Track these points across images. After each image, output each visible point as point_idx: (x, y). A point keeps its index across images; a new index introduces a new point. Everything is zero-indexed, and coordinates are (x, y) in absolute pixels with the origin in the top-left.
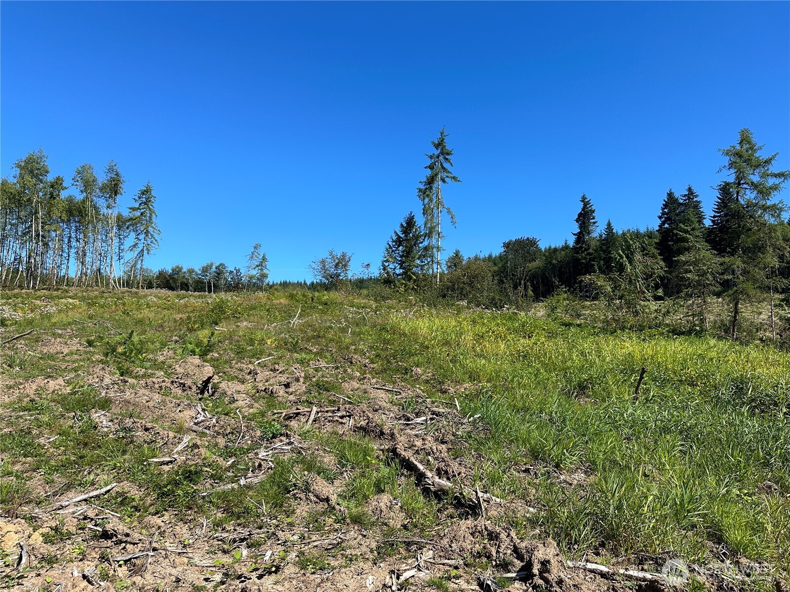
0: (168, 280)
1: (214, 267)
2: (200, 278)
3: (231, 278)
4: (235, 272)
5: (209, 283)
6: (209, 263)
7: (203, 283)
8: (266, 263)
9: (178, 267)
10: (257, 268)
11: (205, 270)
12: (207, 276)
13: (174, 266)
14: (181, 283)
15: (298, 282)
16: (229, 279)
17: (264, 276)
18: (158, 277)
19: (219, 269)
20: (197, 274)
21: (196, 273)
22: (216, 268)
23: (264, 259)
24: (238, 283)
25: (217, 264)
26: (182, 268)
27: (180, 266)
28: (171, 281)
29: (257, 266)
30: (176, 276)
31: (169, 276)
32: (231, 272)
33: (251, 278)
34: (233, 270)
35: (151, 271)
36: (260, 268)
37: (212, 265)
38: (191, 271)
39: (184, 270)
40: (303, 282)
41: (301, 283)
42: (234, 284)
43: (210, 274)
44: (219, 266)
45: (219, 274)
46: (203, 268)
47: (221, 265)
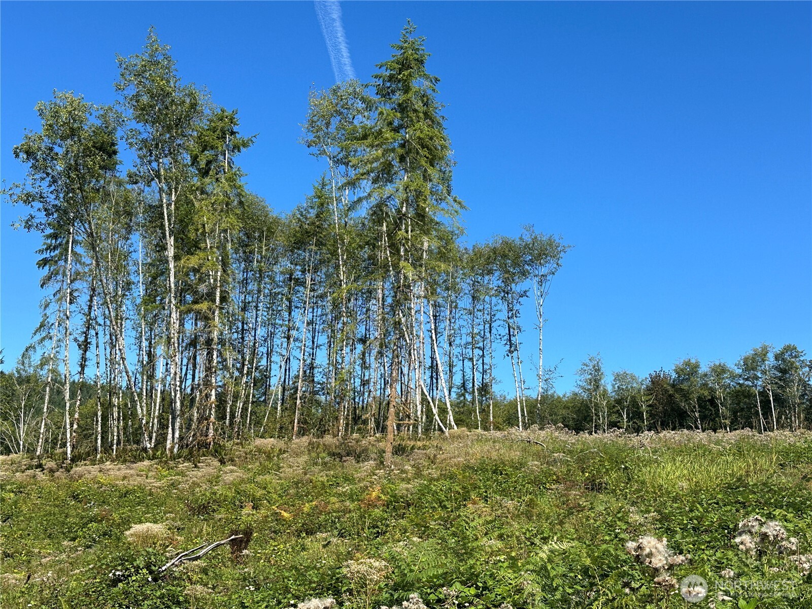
0: (670, 396)
1: (771, 356)
2: (741, 385)
5: (763, 394)
6: (758, 347)
7: (749, 395)
9: (688, 364)
11: (751, 364)
12: (757, 378)
13: (680, 362)
14: (699, 398)
18: (649, 390)
19: (784, 360)
20: (733, 377)
21: (731, 373)
22: (777, 358)
25: (778, 349)
26: (697, 366)
27: (693, 361)
28: (677, 396)
30: (685, 386)
31: (673, 386)
35: (633, 378)
37: (764, 354)
38: (719, 371)
39: (704, 369)
43: (764, 372)
44: (783, 353)
45: (784, 371)
46: (746, 360)
47: (788, 348)
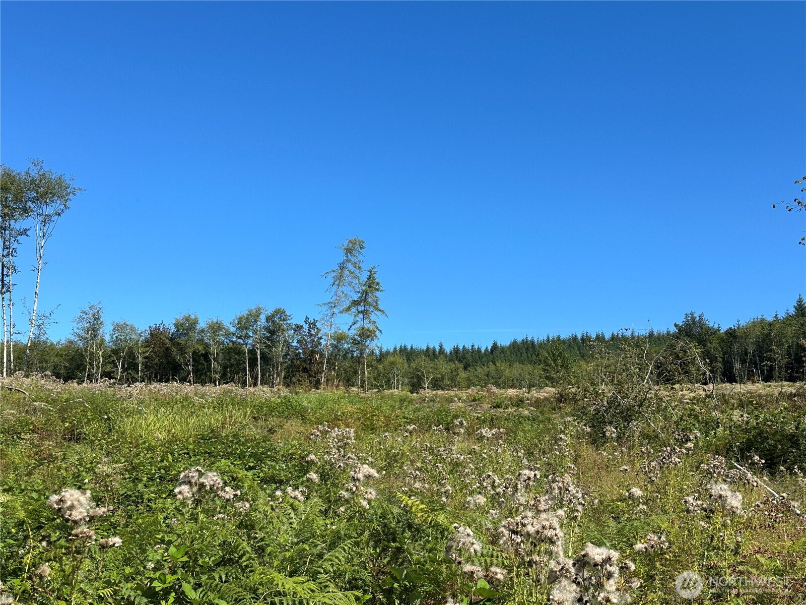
0: (167, 349)
1: (263, 317)
2: (234, 343)
3: (299, 342)
4: (306, 327)
5: (252, 352)
6: (253, 307)
7: (240, 353)
8: (377, 294)
9: (187, 319)
10: (354, 310)
11: (245, 323)
12: (248, 337)
13: (180, 318)
14: (194, 353)
15: (428, 348)
16: (295, 344)
17: (366, 334)
18: (147, 343)
19: (273, 322)
20: (227, 335)
21: (227, 330)
22: (268, 319)
23: (372, 284)
24: (313, 352)
25: (270, 311)
26: (196, 322)
27: (193, 317)
28: (174, 349)
29: (355, 303)
30: (182, 340)
31: (171, 339)
32: (299, 328)
33: (340, 338)
34: (302, 323)
35: (132, 328)
36: (361, 308)
37: (257, 315)
38: (216, 328)
39: (202, 325)
40: (437, 349)
41: (434, 349)
42: (304, 353)
43: (255, 332)
44: (273, 316)
45: (272, 332)
46: (240, 319)
47: (277, 312)
